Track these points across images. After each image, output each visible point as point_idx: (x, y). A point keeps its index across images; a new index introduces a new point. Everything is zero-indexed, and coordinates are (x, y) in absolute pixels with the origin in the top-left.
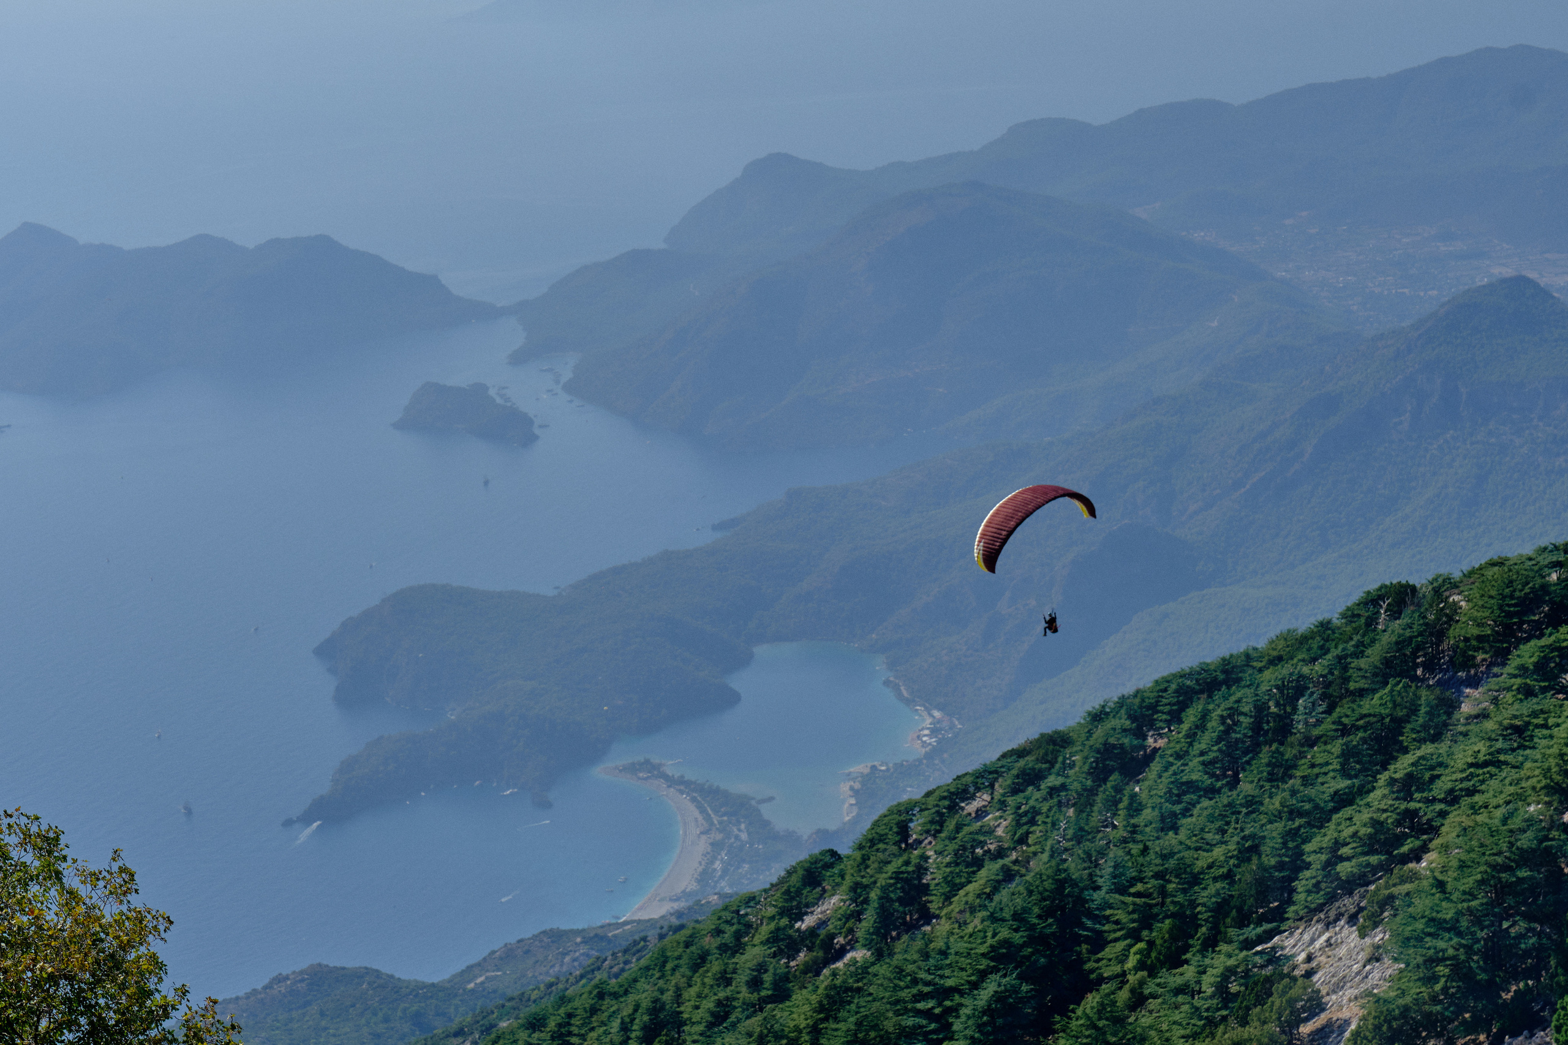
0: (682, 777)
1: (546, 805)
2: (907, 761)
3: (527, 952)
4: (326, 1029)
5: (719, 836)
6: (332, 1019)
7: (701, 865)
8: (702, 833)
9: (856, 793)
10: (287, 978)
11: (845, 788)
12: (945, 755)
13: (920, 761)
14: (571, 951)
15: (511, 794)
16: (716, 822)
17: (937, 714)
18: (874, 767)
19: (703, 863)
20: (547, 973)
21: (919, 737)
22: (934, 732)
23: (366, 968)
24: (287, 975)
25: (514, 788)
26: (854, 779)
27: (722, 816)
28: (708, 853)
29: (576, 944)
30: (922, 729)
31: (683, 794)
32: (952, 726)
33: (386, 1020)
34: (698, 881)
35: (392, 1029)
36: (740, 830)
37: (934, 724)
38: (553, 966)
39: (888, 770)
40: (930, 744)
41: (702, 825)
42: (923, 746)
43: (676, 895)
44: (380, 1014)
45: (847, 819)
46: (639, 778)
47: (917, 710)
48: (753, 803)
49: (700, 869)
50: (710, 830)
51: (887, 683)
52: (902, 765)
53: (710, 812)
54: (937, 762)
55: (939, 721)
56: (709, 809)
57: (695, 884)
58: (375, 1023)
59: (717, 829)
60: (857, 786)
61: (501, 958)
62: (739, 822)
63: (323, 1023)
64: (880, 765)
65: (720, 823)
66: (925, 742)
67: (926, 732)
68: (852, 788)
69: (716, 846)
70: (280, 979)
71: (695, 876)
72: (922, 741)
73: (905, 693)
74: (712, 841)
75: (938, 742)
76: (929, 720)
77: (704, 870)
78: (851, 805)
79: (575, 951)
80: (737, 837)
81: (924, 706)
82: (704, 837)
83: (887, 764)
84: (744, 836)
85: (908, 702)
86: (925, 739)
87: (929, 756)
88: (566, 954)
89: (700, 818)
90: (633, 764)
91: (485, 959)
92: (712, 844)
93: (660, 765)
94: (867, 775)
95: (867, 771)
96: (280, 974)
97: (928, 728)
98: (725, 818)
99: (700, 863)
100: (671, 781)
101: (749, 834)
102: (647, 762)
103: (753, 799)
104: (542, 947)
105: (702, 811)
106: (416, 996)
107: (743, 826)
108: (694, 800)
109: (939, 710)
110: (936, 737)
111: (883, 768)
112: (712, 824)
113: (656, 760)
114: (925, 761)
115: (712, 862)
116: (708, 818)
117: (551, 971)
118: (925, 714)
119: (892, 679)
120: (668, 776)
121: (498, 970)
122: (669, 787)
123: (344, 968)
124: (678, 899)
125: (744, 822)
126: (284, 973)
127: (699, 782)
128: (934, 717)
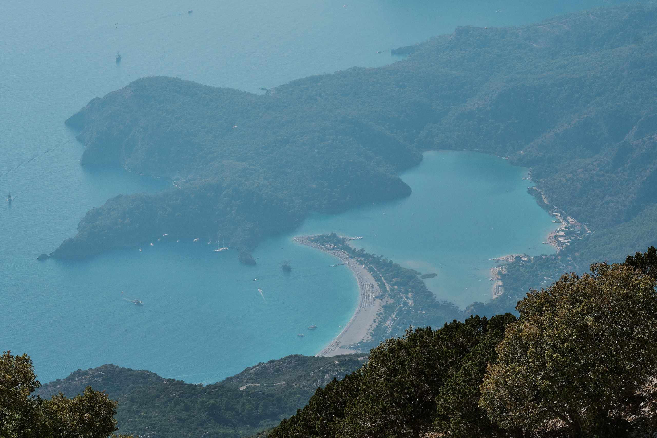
0: (363, 250)
1: (251, 263)
2: (546, 256)
3: (278, 371)
4: (137, 412)
5: (391, 301)
6: (141, 405)
7: (375, 322)
8: (376, 297)
9: (503, 277)
10: (86, 373)
11: (493, 273)
12: (577, 254)
13: (556, 256)
14: (330, 370)
15: (222, 251)
16: (388, 289)
17: (571, 220)
18: (518, 258)
19: (377, 321)
20: (310, 386)
21: (555, 237)
22: (568, 234)
23: (148, 371)
24: (86, 371)
25: (225, 247)
26: (502, 266)
27: (394, 285)
28: (381, 314)
29: (334, 365)
30: (559, 231)
31: (362, 265)
32: (583, 231)
33: (187, 409)
34: (372, 335)
35: (194, 416)
36: (407, 298)
37: (568, 228)
38: (315, 381)
39: (529, 261)
40: (564, 244)
41: (377, 290)
42: (558, 245)
43: (354, 344)
44: (182, 405)
45: (495, 297)
46: (327, 249)
47: (554, 215)
48: (419, 276)
49: (374, 326)
50: (383, 295)
51: (531, 191)
52: (541, 258)
53: (384, 281)
54: (570, 258)
55: (572, 226)
56: (383, 278)
57: (371, 337)
58: (177, 411)
59: (389, 295)
60: (504, 271)
61: (256, 374)
62: (407, 292)
63: (135, 408)
64: (523, 257)
65: (392, 290)
66: (560, 241)
67: (562, 234)
68: (500, 273)
69: (388, 308)
70: (79, 374)
71: (371, 331)
72: (558, 241)
73: (546, 201)
74: (384, 304)
75: (571, 243)
76: (564, 224)
77: (377, 326)
78: (499, 286)
79: (334, 371)
80: (405, 303)
81: (560, 212)
82: (378, 301)
83: (528, 256)
84: (411, 303)
85: (547, 208)
86: (560, 239)
87: (562, 253)
88: (327, 372)
89: (375, 284)
90: (323, 236)
91: (242, 373)
92: (384, 307)
93: (344, 239)
94: (513, 264)
95: (513, 260)
96: (79, 370)
97: (563, 231)
98: (396, 287)
99: (375, 321)
100: (353, 253)
101: (415, 302)
102: (334, 236)
103: (419, 274)
104: (290, 368)
105: (378, 279)
106: (209, 393)
107: (410, 295)
108: (371, 270)
109: (573, 217)
110: (569, 238)
111: (525, 259)
112: (385, 291)
113: (340, 235)
114: (560, 257)
115: (384, 321)
116: (382, 286)
117: (314, 385)
118: (561, 219)
119: (535, 188)
120: (351, 249)
121: (256, 382)
122: (351, 257)
123: (130, 370)
124: (355, 348)
125: (411, 292)
126: (83, 369)
127: (375, 256)
128: (568, 222)
